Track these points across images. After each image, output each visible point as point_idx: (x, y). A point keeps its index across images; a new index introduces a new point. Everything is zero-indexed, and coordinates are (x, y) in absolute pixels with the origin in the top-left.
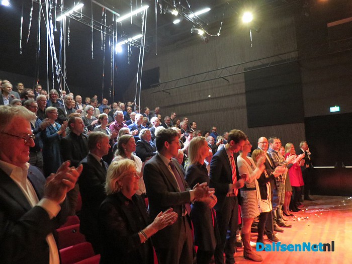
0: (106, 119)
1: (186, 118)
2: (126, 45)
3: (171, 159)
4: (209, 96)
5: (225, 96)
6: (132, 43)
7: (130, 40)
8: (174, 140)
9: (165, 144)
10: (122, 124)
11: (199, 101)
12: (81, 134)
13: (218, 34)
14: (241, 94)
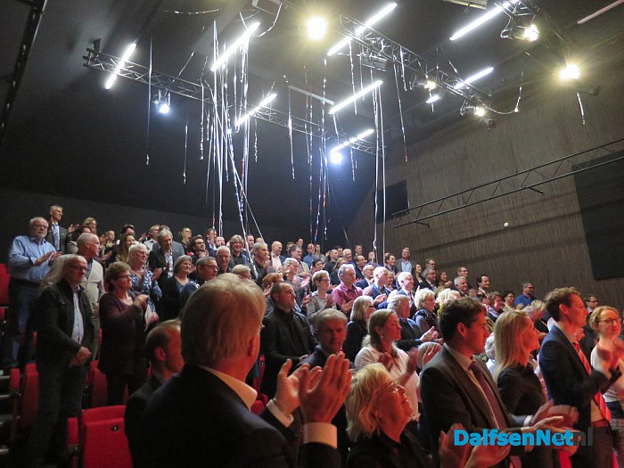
0: (327, 280)
1: (463, 269)
2: (347, 149)
3: (471, 358)
4: (506, 224)
5: (538, 222)
6: (357, 146)
7: (353, 140)
8: (475, 321)
9: (459, 327)
10: (353, 287)
11: (486, 235)
12: (291, 311)
13: (516, 110)
14: (571, 215)
